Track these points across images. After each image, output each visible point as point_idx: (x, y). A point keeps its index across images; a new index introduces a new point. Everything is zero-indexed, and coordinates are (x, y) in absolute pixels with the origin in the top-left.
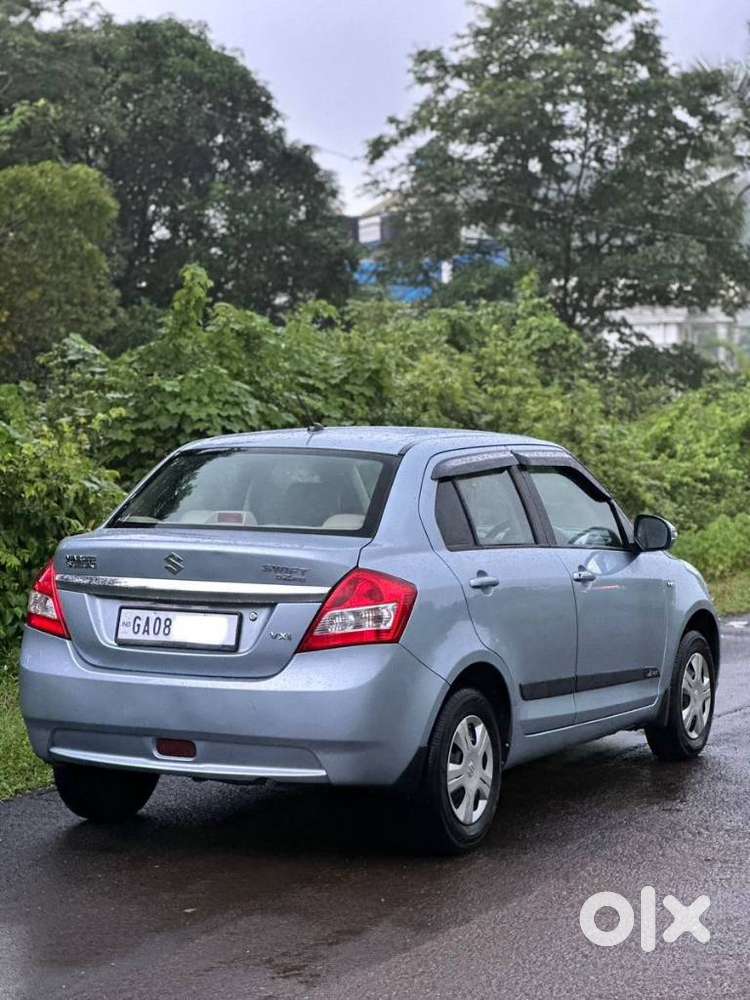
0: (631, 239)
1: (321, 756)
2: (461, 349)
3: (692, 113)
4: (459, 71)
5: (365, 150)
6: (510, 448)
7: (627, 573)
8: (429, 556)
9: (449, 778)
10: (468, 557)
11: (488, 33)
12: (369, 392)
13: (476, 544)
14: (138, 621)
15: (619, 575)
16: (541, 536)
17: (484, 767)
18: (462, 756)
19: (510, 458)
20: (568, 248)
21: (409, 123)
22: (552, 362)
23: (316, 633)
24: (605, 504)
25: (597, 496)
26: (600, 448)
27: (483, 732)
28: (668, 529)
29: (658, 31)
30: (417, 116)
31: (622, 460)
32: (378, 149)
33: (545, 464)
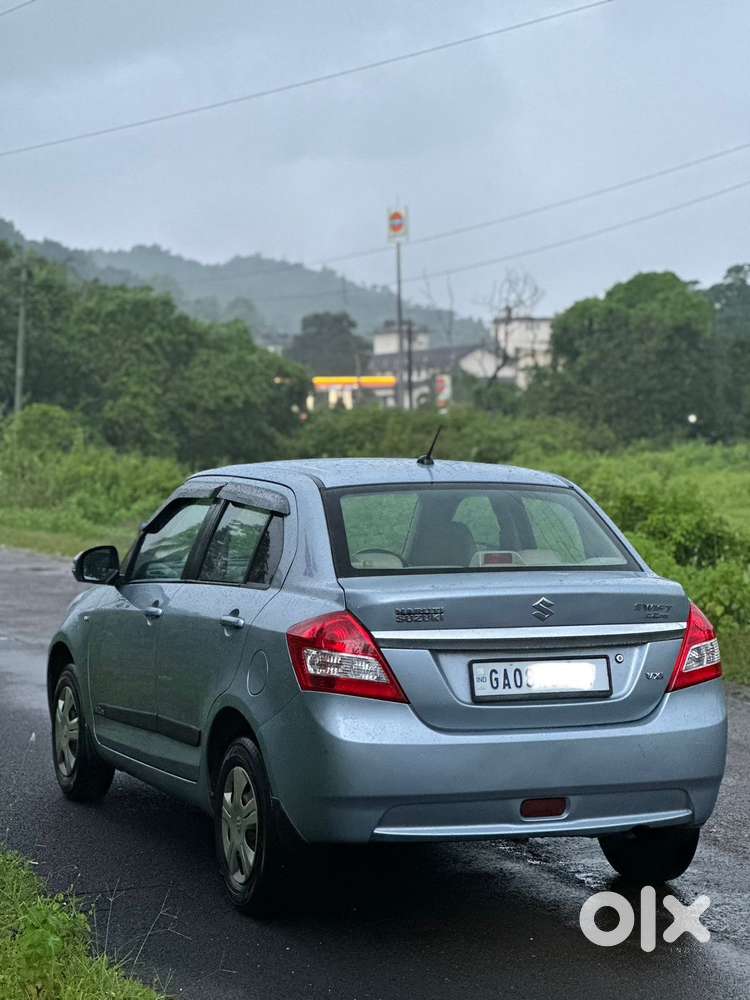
14: (494, 676)
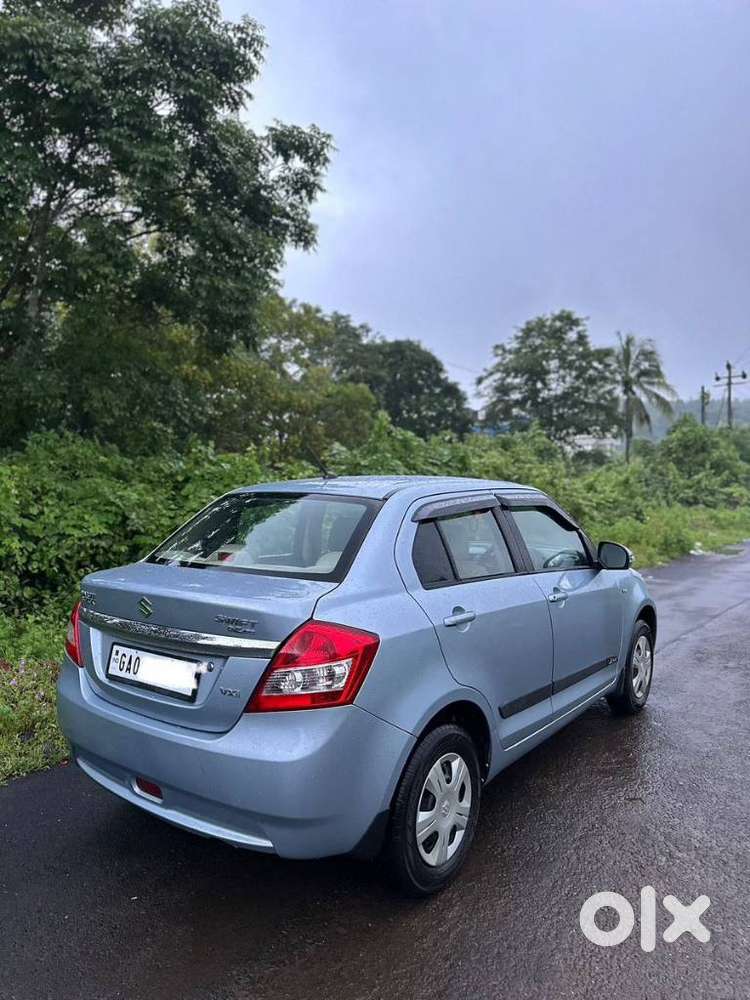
0: (576, 410)
1: (267, 828)
2: (506, 450)
3: (600, 363)
4: (510, 352)
5: (474, 381)
6: (493, 492)
7: (592, 586)
8: (403, 597)
9: (418, 829)
10: (445, 594)
11: (522, 337)
12: (460, 466)
13: (458, 580)
14: (124, 658)
15: (585, 589)
16: (521, 565)
17: (461, 800)
18: (434, 801)
19: (492, 500)
20: (551, 416)
21: (492, 370)
22: (545, 454)
23: (264, 694)
24: (575, 533)
25: (568, 527)
26: (564, 489)
27: (460, 765)
28: (627, 554)
29: (587, 333)
30: (494, 368)
31: (575, 494)
32: (480, 381)
33: (523, 504)
